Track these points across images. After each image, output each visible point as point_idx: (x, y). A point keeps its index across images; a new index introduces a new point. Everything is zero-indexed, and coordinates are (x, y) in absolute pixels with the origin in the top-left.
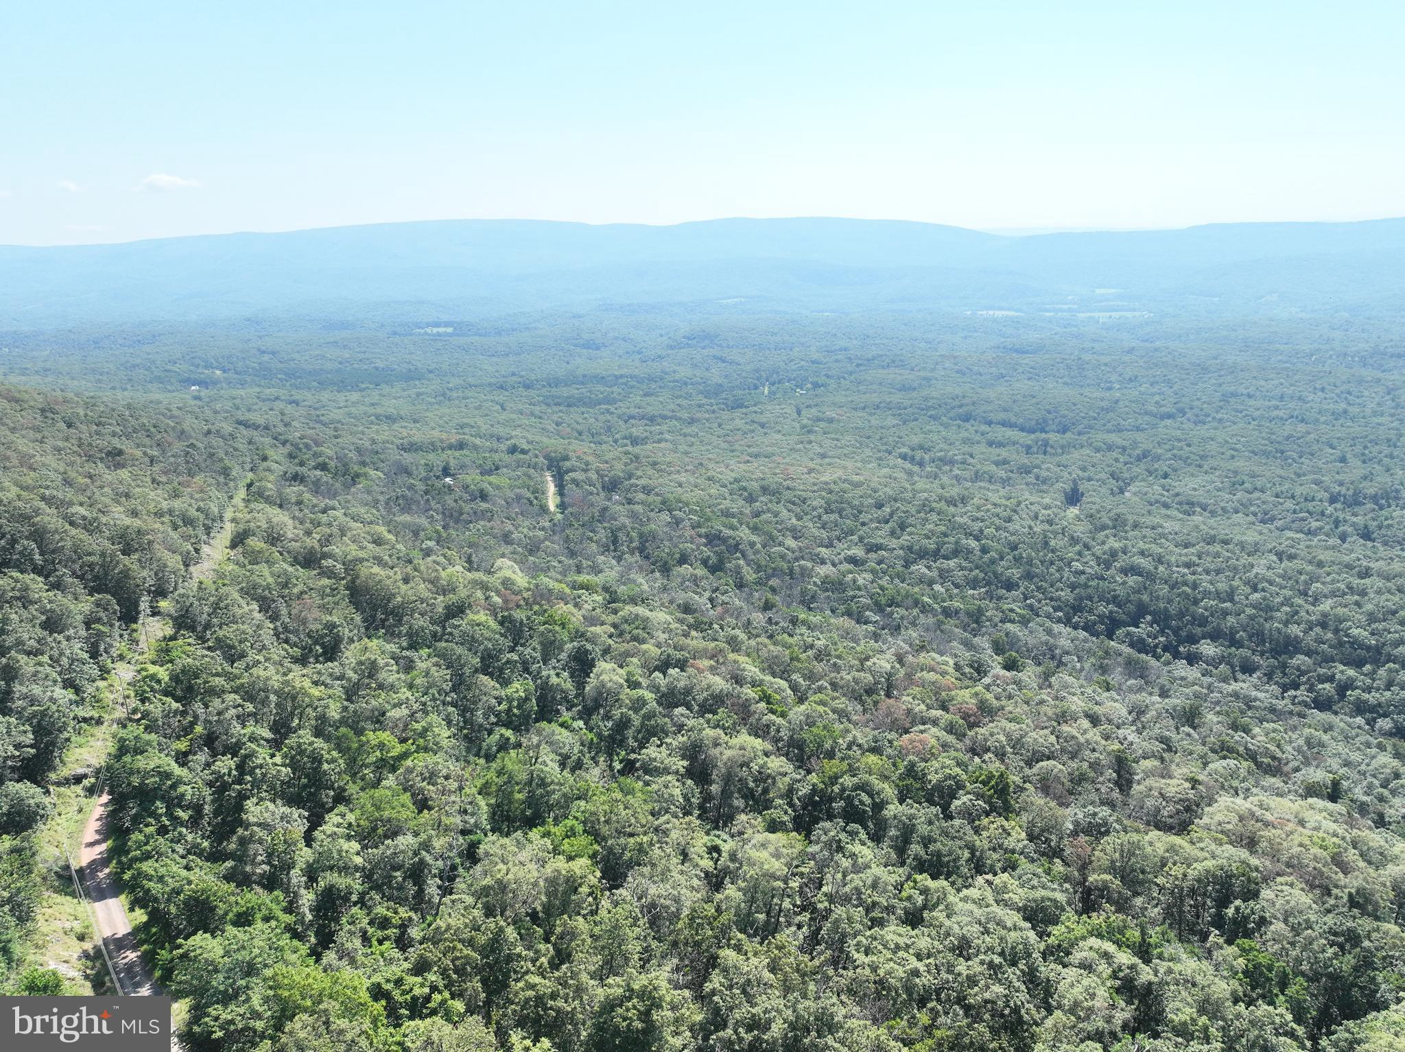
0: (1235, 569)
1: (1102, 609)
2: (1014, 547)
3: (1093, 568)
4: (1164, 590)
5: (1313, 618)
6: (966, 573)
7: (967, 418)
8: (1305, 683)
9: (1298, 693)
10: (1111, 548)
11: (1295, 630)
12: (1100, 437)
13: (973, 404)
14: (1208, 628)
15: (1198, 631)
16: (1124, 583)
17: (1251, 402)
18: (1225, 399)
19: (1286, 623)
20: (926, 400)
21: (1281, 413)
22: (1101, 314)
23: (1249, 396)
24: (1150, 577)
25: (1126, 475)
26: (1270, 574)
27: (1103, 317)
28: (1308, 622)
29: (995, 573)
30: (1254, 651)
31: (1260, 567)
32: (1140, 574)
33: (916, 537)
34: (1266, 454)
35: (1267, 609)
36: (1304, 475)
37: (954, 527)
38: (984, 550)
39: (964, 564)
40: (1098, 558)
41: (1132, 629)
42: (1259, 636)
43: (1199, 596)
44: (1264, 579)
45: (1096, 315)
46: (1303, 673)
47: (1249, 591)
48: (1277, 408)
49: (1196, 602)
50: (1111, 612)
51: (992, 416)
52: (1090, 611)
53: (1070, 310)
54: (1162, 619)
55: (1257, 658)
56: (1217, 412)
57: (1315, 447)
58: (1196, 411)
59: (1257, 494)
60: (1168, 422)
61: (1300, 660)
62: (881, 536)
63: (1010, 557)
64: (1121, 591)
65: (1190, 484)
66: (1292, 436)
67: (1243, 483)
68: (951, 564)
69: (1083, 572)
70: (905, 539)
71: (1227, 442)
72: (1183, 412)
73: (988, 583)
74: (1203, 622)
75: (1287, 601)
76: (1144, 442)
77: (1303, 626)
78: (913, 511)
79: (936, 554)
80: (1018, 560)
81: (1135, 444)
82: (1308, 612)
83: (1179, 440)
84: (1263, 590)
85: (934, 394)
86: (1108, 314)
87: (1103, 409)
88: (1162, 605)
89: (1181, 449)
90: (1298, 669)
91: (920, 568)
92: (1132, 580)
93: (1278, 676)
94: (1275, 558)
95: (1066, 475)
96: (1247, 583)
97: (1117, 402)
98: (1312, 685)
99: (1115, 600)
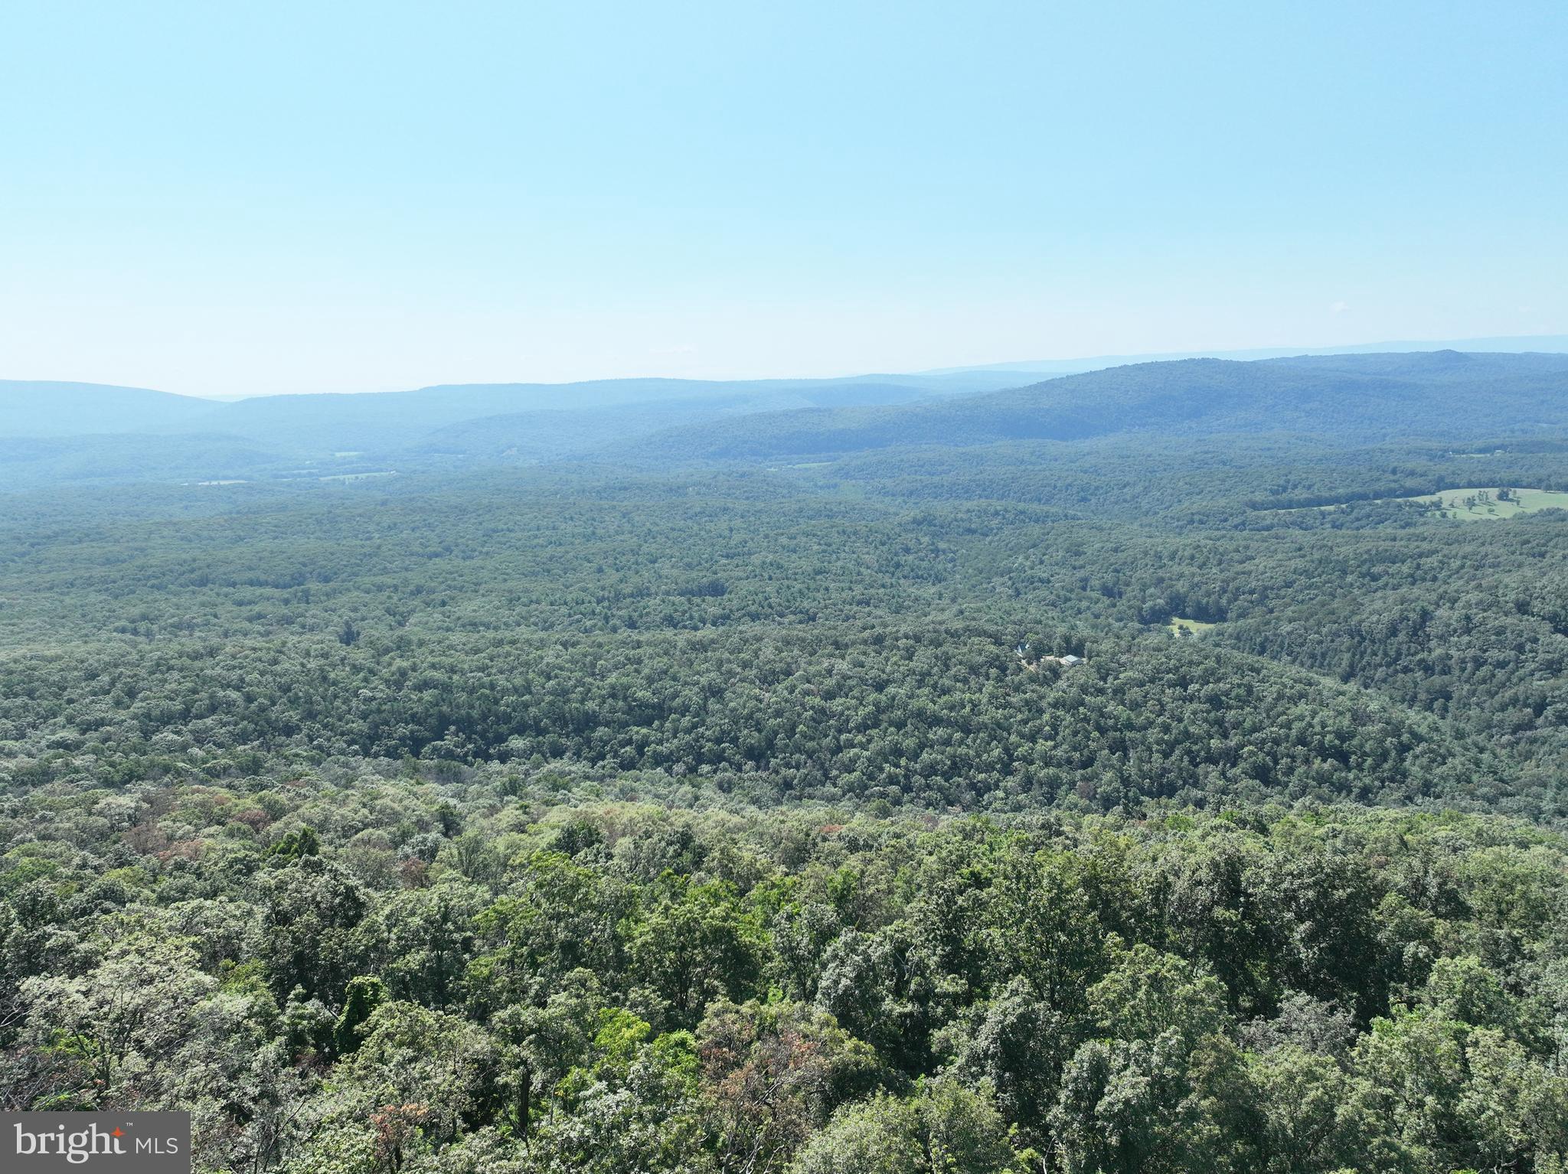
0: (527, 664)
1: (402, 730)
2: (286, 689)
3: (382, 692)
4: (463, 697)
5: (604, 692)
6: (231, 728)
7: (203, 582)
8: (610, 751)
9: (606, 762)
10: (399, 668)
11: (591, 705)
12: (367, 581)
13: (208, 566)
14: (514, 723)
15: (504, 728)
16: (420, 700)
17: (512, 535)
18: (489, 535)
19: (582, 702)
20: (142, 568)
21: (540, 541)
22: (347, 476)
23: (509, 530)
24: (447, 688)
25: (402, 609)
26: (559, 661)
27: (349, 478)
28: (600, 696)
29: (268, 722)
30: (560, 736)
31: (550, 658)
32: (435, 687)
33: (153, 702)
34: (534, 574)
35: (563, 693)
36: (571, 586)
37: (206, 681)
38: (249, 699)
39: (225, 719)
40: (387, 681)
41: (439, 743)
42: (561, 720)
43: (499, 696)
44: (555, 667)
45: (341, 477)
46: (606, 743)
47: (544, 680)
48: (536, 537)
49: (496, 702)
50: (412, 732)
51: (235, 577)
52: (390, 736)
53: (310, 475)
54: (466, 726)
55: (563, 741)
56: (483, 546)
57: (576, 563)
58: (462, 547)
59: (534, 606)
60: (437, 560)
61: (601, 731)
62: (102, 708)
63: (284, 700)
64: (418, 709)
65: (469, 608)
66: (554, 556)
67: (519, 598)
68: (209, 721)
69: (374, 698)
70: (138, 706)
71: (497, 569)
72: (448, 550)
73: (262, 734)
74: (507, 718)
75: (580, 682)
76: (416, 578)
77: (597, 701)
78: (143, 673)
79: (185, 715)
80: (294, 702)
81: (406, 582)
82: (598, 688)
83: (451, 573)
84: (556, 677)
85: (152, 562)
86: (353, 476)
87: (365, 555)
88: (463, 712)
89: (454, 579)
90: (601, 740)
91: (168, 735)
92: (428, 695)
93: (585, 751)
94: (560, 647)
95: (336, 619)
96: (541, 673)
97: (379, 547)
98: (616, 752)
99: (414, 718)
